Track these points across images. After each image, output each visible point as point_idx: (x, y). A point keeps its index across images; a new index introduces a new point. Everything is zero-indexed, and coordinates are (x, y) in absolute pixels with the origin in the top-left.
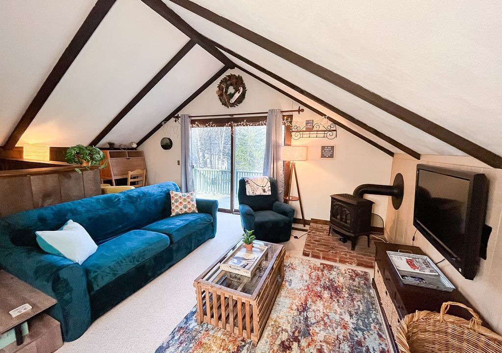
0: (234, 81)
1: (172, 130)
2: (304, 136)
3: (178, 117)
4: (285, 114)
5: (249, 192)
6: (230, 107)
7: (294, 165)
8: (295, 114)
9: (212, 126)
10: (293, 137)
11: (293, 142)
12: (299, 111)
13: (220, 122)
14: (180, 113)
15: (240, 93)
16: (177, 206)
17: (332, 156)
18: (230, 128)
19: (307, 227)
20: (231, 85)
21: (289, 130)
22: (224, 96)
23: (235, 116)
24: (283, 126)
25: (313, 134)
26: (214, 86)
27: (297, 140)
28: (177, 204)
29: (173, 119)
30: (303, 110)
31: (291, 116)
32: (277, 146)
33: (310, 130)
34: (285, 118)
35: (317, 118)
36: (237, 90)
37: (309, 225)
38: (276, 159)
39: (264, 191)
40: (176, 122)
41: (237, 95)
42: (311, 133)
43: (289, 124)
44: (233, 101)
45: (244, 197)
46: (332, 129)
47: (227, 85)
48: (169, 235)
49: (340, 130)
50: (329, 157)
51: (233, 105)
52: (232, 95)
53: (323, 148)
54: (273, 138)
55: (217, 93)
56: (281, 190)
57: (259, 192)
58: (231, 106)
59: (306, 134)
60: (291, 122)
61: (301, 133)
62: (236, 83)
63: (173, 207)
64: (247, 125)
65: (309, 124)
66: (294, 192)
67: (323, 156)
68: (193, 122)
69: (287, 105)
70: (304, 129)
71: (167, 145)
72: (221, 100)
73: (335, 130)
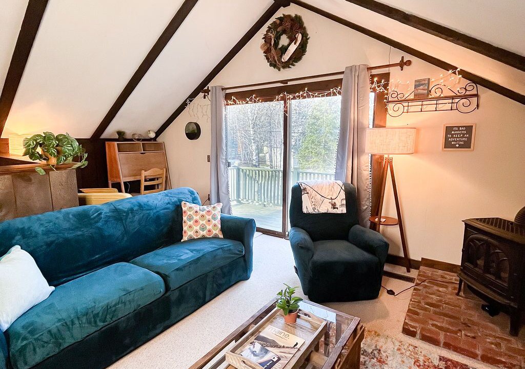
0: (288, 24)
1: (200, 111)
2: (411, 109)
3: (208, 91)
4: (374, 72)
5: (308, 207)
6: (282, 69)
7: (390, 162)
8: (395, 72)
9: (255, 102)
10: (390, 111)
11: (390, 121)
12: (403, 64)
13: (267, 94)
14: (210, 85)
15: (298, 44)
16: (190, 227)
17: (467, 145)
18: (283, 102)
19: (414, 273)
20: (284, 32)
21: (382, 101)
22: (273, 51)
23: (290, 83)
24: (372, 96)
25: (429, 106)
26: (258, 40)
27: (397, 117)
28: (191, 223)
29: (201, 95)
30: (409, 63)
31: (387, 76)
32: (359, 130)
33: (419, 97)
34: (376, 79)
35: (438, 77)
36: (292, 39)
37: (417, 268)
38: (357, 151)
39: (334, 206)
40: (205, 98)
41: (293, 48)
42: (425, 103)
43: (383, 89)
44: (286, 57)
45: (298, 216)
46: (468, 93)
47: (278, 32)
48: (165, 277)
49: (487, 95)
50: (461, 147)
51: (287, 65)
52: (284, 49)
53: (449, 130)
54: (353, 115)
55: (261, 47)
56: (366, 204)
57: (325, 208)
58: (284, 67)
59: (416, 106)
60: (386, 86)
61: (406, 104)
62: (291, 28)
63: (185, 228)
64: (309, 96)
65: (421, 87)
66: (388, 209)
67: (448, 145)
68: (228, 97)
69: (378, 55)
70: (412, 97)
71: (193, 133)
72: (268, 59)
73: (477, 95)
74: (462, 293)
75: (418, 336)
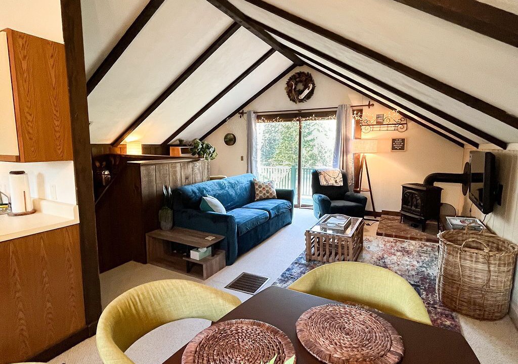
0: (304, 78)
1: (237, 127)
2: (375, 129)
3: (242, 113)
4: (354, 108)
5: (323, 182)
6: (298, 103)
7: (364, 157)
8: (365, 109)
9: (279, 121)
10: (363, 130)
11: (363, 136)
12: (369, 105)
13: (287, 116)
14: (245, 110)
15: (310, 90)
16: (261, 191)
17: (402, 148)
18: (298, 122)
19: (378, 218)
20: (301, 81)
21: (358, 124)
22: (293, 92)
23: (303, 111)
24: (353, 121)
25: (384, 128)
26: (283, 83)
27: (367, 133)
28: (261, 189)
29: (238, 115)
30: (373, 105)
31: (361, 111)
32: (347, 140)
33: (379, 123)
34: (355, 112)
35: (388, 113)
36: (306, 87)
37: (380, 216)
38: (345, 152)
39: (336, 182)
40: (240, 117)
41: (306, 92)
42: (381, 126)
43: (359, 118)
44: (302, 96)
45: (317, 188)
46: (402, 122)
47: (296, 81)
48: (268, 211)
49: (411, 124)
50: (400, 149)
51: (301, 101)
52: (301, 92)
53: (394, 140)
54: (343, 131)
55: (285, 89)
56: (351, 182)
57: (332, 182)
58: (299, 102)
59: (377, 128)
60: (361, 116)
61: (371, 126)
62: (306, 81)
63: (257, 192)
64: (315, 119)
65: (380, 118)
66: (364, 184)
67: (393, 148)
68: (259, 117)
69: (356, 100)
70: (375, 123)
71: (230, 140)
72: (289, 97)
73: (406, 124)
74: (402, 222)
75: (383, 235)
